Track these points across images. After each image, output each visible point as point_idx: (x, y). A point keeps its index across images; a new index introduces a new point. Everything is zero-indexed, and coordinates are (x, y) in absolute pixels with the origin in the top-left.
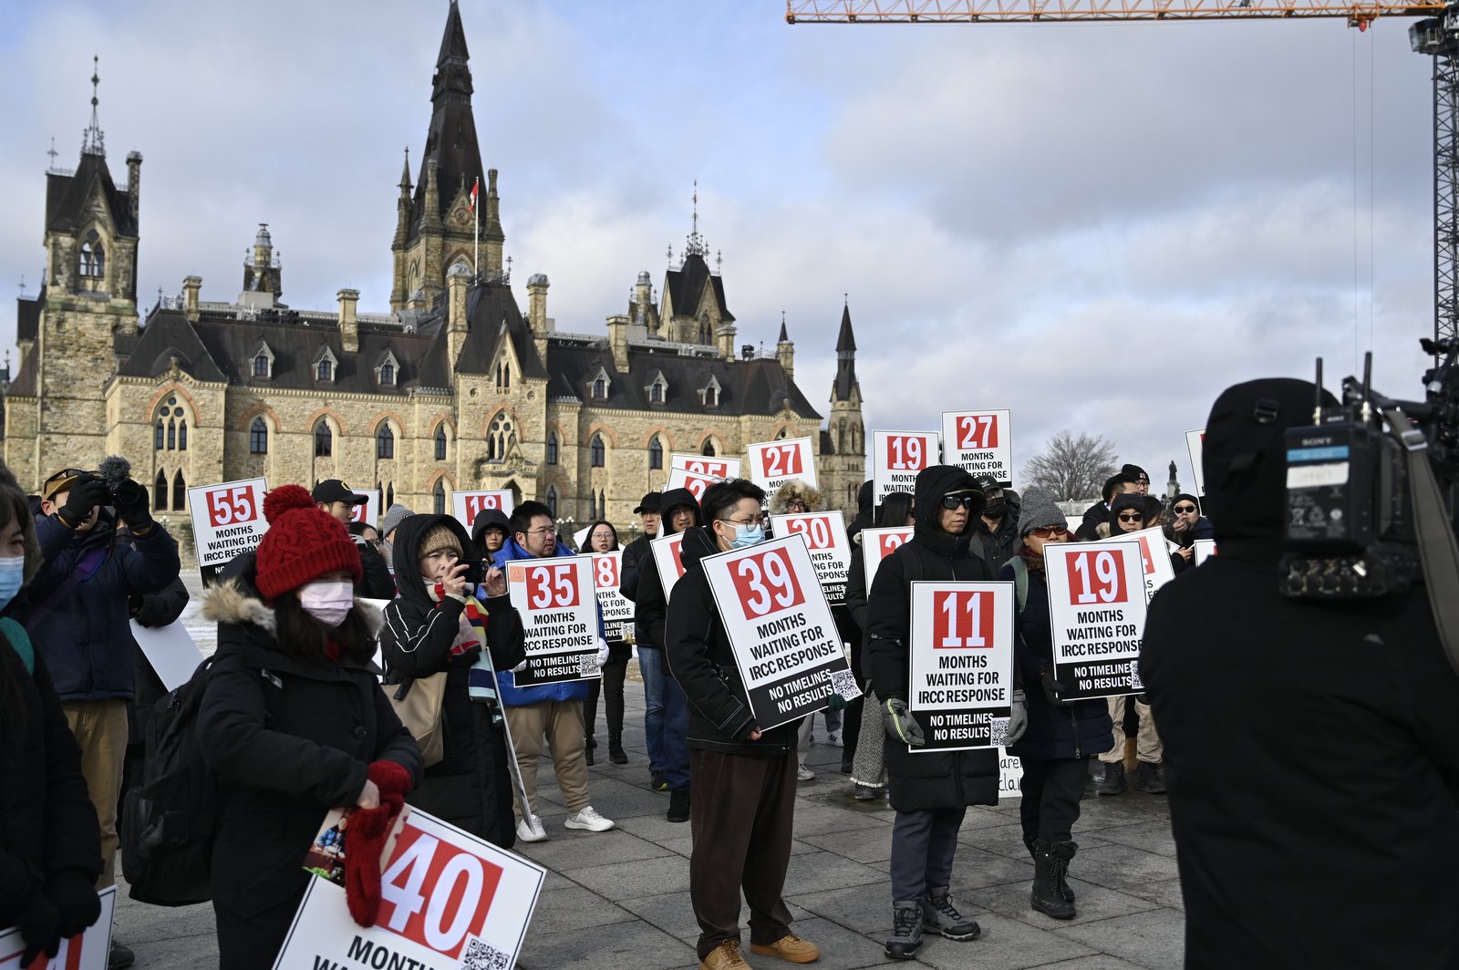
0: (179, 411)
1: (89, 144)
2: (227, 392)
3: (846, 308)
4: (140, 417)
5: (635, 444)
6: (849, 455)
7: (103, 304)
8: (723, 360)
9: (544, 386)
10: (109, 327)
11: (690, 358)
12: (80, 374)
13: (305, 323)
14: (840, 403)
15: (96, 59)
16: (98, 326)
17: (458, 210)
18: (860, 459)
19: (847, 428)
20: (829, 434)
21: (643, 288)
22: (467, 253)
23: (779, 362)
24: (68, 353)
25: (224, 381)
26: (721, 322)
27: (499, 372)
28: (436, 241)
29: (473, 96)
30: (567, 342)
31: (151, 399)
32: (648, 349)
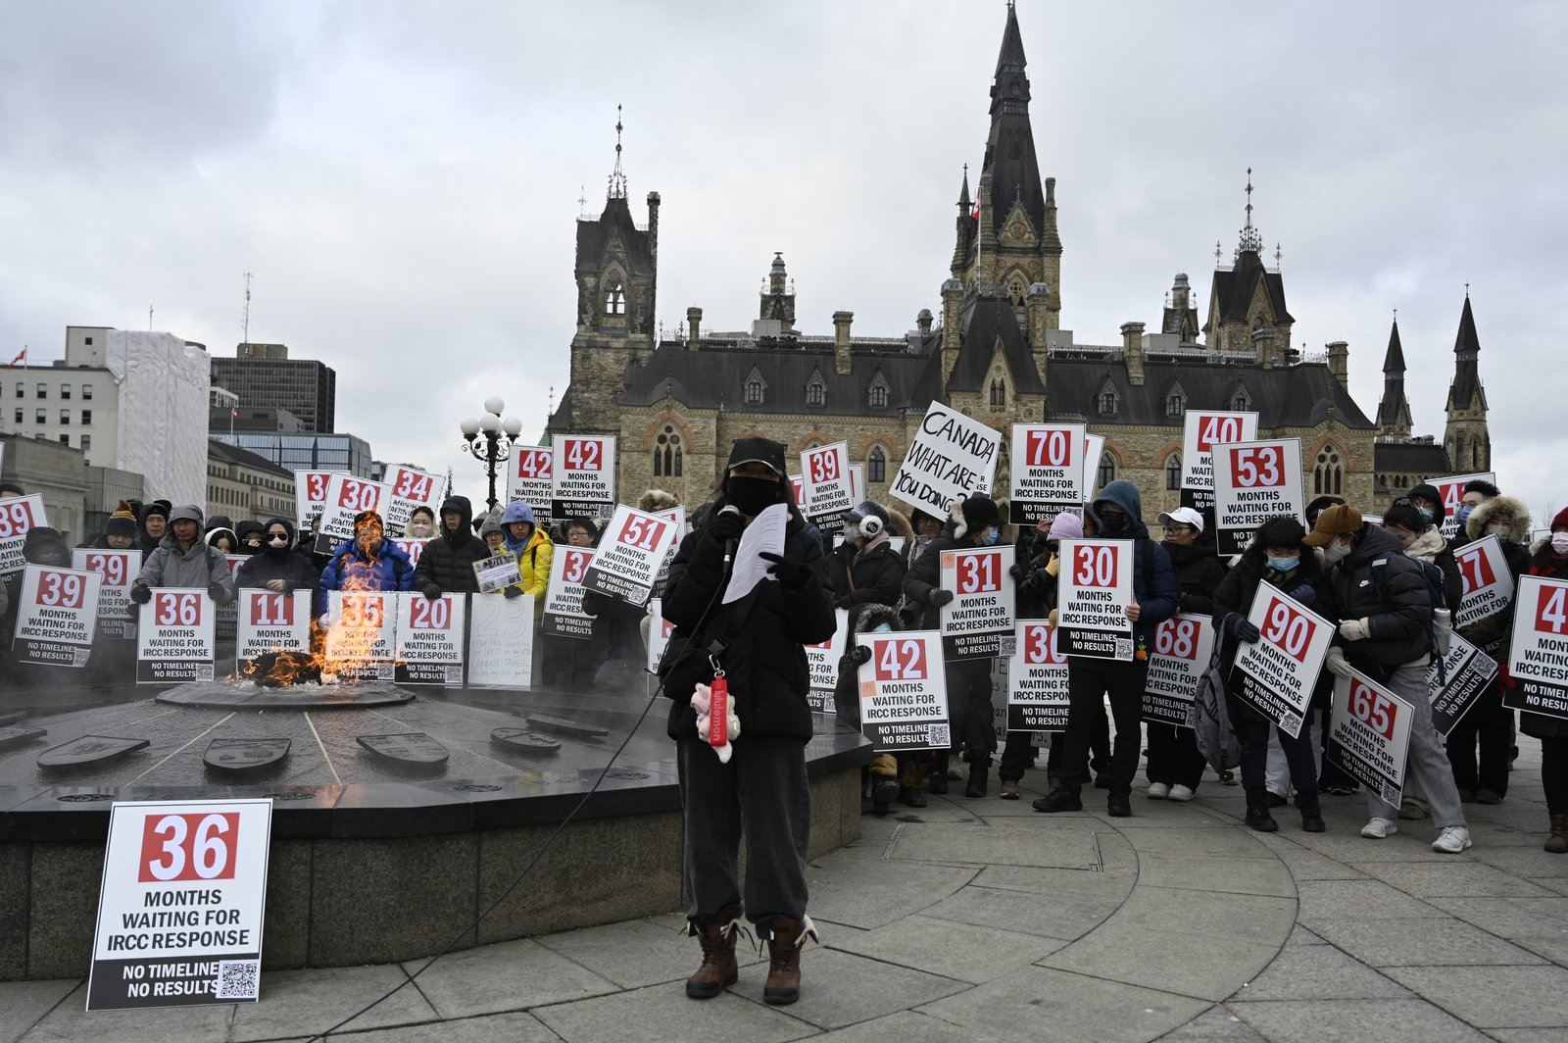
0: (675, 439)
1: (614, 189)
2: (719, 419)
3: (1467, 300)
4: (639, 446)
5: (1147, 464)
7: (622, 340)
8: (1260, 367)
9: (1042, 403)
10: (628, 360)
11: (1219, 366)
12: (601, 406)
13: (804, 348)
14: (1459, 412)
15: (620, 108)
16: (618, 361)
17: (1013, 224)
19: (1467, 441)
20: (1444, 449)
21: (1182, 292)
22: (1022, 268)
23: (1328, 366)
24: (592, 387)
25: (715, 409)
26: (1275, 324)
27: (993, 389)
28: (991, 257)
29: (1030, 103)
30: (1077, 354)
31: (649, 427)
32: (1171, 358)
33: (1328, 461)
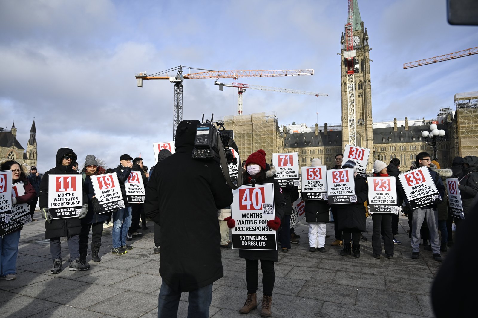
6: (32, 160)
14: (30, 146)
18: (35, 161)
19: (32, 152)
20: (26, 154)
23: (12, 133)
33: (11, 155)
